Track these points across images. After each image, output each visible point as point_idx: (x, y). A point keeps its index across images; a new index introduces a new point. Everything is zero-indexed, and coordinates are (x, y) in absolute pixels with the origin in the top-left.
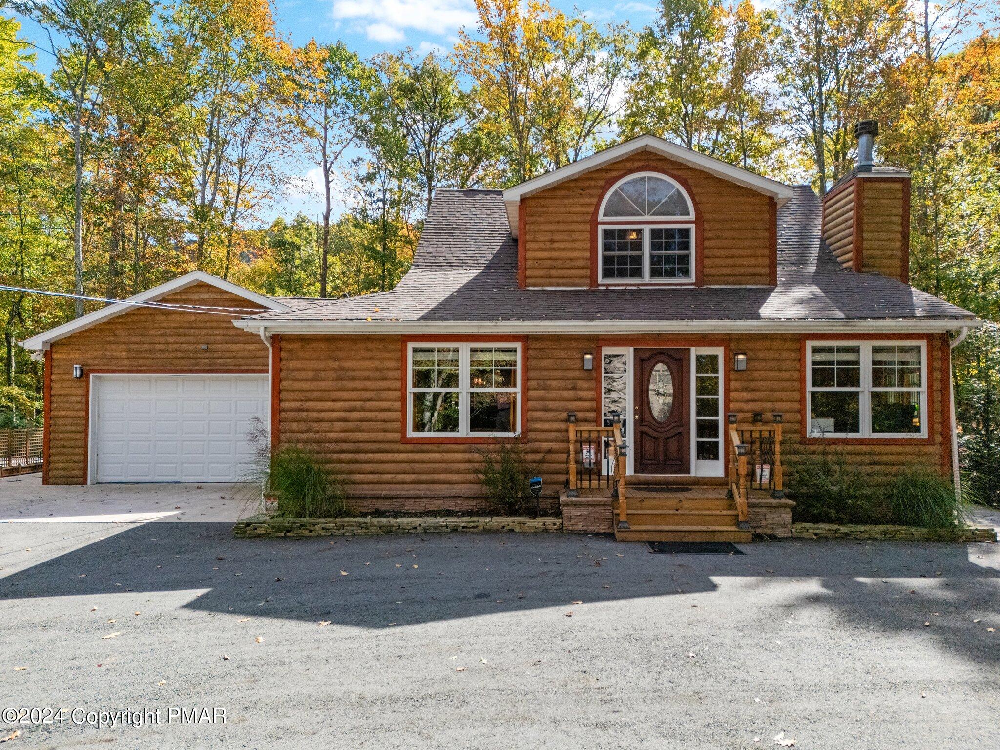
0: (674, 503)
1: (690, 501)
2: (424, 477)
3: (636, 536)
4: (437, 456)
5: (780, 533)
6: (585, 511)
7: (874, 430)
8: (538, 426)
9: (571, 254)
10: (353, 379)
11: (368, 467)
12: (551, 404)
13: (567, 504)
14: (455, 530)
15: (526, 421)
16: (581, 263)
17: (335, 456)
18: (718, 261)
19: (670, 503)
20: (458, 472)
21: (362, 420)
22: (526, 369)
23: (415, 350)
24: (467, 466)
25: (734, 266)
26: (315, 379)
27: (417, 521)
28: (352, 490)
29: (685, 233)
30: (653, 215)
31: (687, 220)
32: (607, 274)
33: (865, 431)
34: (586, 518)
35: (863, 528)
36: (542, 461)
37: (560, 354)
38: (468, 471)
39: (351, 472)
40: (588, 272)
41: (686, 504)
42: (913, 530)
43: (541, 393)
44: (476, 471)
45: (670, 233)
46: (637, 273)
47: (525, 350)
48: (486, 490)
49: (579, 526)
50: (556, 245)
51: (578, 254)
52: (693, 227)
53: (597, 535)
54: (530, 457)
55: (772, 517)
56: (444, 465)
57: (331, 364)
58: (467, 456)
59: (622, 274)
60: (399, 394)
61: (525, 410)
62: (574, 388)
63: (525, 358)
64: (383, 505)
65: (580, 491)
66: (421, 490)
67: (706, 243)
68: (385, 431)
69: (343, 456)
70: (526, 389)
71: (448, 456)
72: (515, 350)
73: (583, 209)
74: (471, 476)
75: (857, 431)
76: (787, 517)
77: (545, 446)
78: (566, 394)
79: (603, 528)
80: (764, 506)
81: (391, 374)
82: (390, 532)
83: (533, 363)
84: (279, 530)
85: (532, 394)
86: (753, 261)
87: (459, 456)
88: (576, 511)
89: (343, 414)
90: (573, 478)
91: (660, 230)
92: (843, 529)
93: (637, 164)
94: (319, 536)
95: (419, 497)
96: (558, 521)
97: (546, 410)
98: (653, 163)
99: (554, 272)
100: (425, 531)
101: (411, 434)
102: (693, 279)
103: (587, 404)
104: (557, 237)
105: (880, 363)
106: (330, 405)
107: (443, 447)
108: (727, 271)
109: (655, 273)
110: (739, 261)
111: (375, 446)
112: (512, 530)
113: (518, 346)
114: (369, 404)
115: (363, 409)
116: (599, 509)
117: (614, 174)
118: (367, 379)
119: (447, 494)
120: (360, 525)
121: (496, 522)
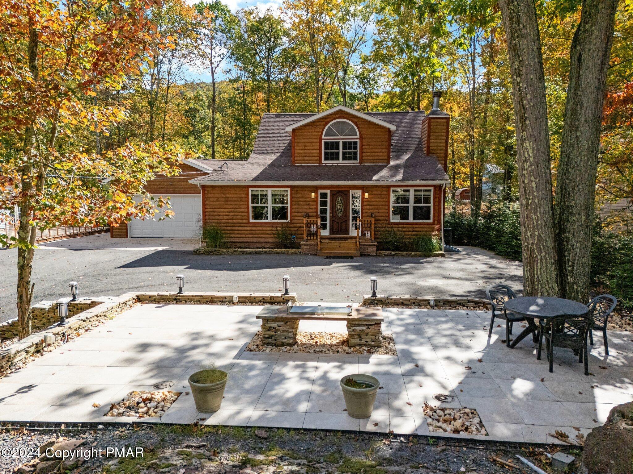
0: (338, 244)
1: (343, 244)
2: (255, 236)
3: (323, 254)
4: (261, 228)
5: (372, 254)
6: (308, 247)
7: (414, 219)
8: (296, 218)
9: (312, 151)
10: (230, 201)
11: (236, 232)
12: (301, 210)
13: (302, 245)
14: (265, 253)
15: (292, 216)
16: (316, 155)
17: (225, 228)
18: (368, 154)
19: (336, 244)
20: (267, 234)
21: (234, 216)
22: (291, 198)
23: (252, 191)
24: (271, 232)
25: (374, 156)
26: (218, 201)
27: (253, 250)
28: (231, 240)
29: (356, 143)
30: (344, 136)
31: (356, 138)
32: (326, 159)
33: (411, 220)
34: (309, 249)
35: (400, 252)
36: (297, 231)
37: (304, 192)
38: (271, 234)
39: (231, 234)
40: (319, 158)
41: (342, 244)
42: (417, 253)
43: (297, 206)
44: (274, 234)
45: (350, 143)
46: (337, 159)
47: (291, 191)
48: (277, 240)
49: (307, 252)
50: (306, 148)
51: (315, 151)
52: (358, 141)
53: (311, 254)
54: (293, 229)
55: (370, 249)
56: (263, 232)
57: (222, 195)
58: (271, 228)
59: (332, 159)
60: (247, 206)
61: (291, 213)
62: (309, 205)
63: (291, 194)
64: (241, 245)
65: (307, 240)
66: (255, 240)
67: (364, 147)
68: (242, 219)
69: (228, 228)
70: (291, 205)
71: (264, 228)
72: (287, 191)
73: (317, 134)
74: (272, 236)
75: (408, 219)
76: (375, 249)
77: (298, 225)
78: (305, 207)
79: (314, 252)
80: (367, 245)
81: (244, 199)
82: (244, 253)
83: (294, 195)
84: (208, 252)
85: (294, 207)
86: (381, 154)
87: (268, 229)
88: (305, 247)
89: (227, 213)
90: (304, 236)
91: (346, 142)
92: (393, 253)
93: (337, 116)
94: (221, 254)
95: (255, 242)
96: (300, 250)
97: (299, 212)
98: (344, 116)
99: (305, 158)
100: (256, 253)
101: (251, 220)
102: (358, 161)
103: (313, 210)
104: (307, 144)
105: (417, 195)
106: (222, 210)
107: (263, 225)
108: (372, 158)
109: (344, 159)
110: (376, 154)
111: (239, 225)
112: (284, 253)
113: (289, 189)
114: (236, 210)
115: (234, 212)
116: (313, 246)
117: (329, 120)
118: (235, 201)
119: (264, 241)
120: (234, 251)
121: (279, 250)
